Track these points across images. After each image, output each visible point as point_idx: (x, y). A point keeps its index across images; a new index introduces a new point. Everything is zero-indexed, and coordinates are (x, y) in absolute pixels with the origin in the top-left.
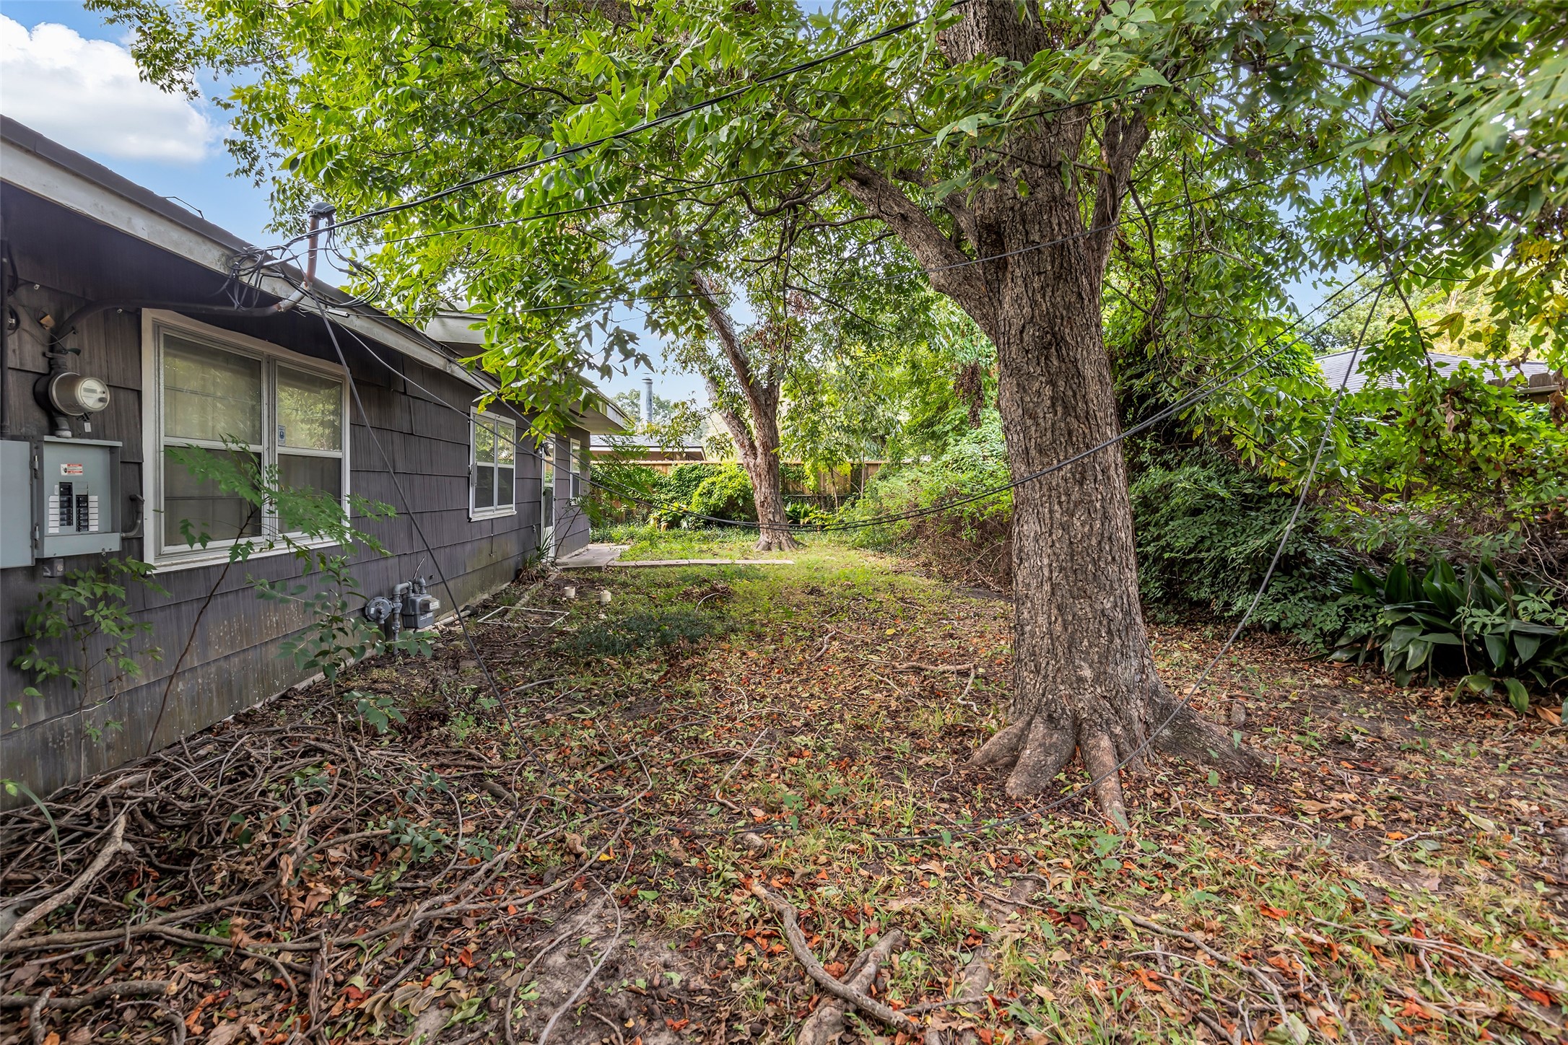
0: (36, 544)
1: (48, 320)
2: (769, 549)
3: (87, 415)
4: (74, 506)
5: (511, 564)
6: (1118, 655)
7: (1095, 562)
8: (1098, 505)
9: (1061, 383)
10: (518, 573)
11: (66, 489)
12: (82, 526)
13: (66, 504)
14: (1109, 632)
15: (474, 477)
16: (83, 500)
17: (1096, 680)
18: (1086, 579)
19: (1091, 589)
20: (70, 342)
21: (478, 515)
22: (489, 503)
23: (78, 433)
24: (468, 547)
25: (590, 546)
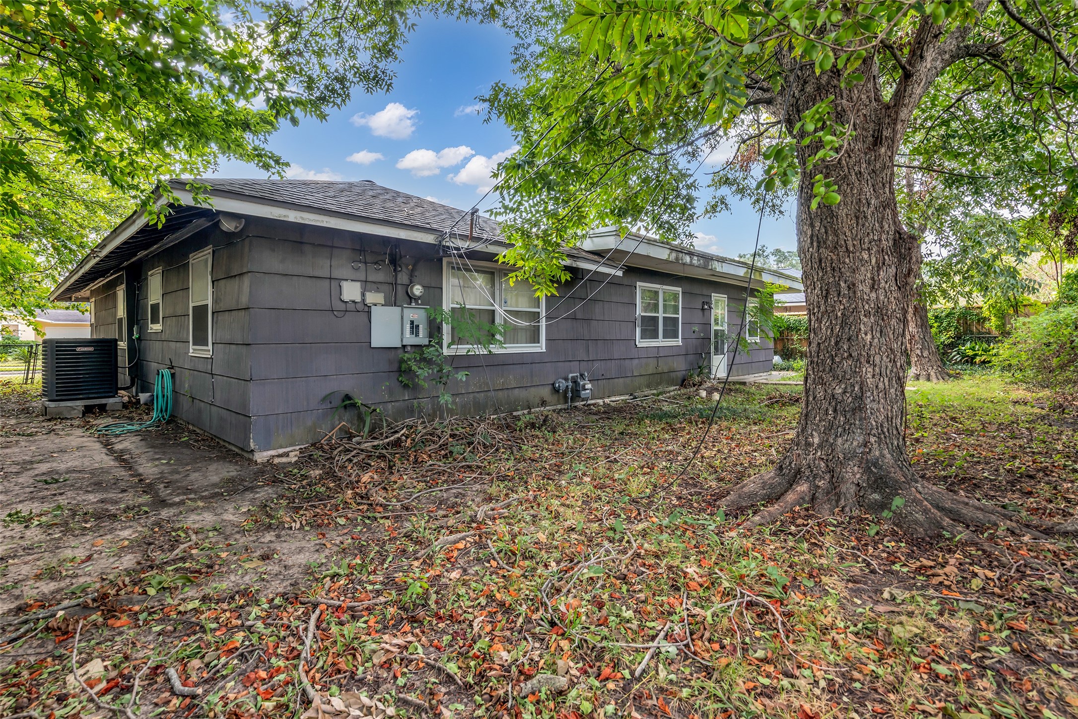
0: (402, 341)
1: (410, 267)
2: (918, 379)
3: (419, 298)
4: (414, 328)
5: (680, 375)
6: (840, 430)
7: (832, 358)
8: (839, 314)
9: (817, 224)
10: (684, 380)
11: (412, 322)
12: (417, 335)
13: (412, 328)
14: (835, 411)
15: (639, 322)
16: (418, 326)
17: (821, 446)
18: (824, 370)
19: (827, 377)
20: (416, 274)
21: (641, 343)
22: (655, 336)
23: (417, 303)
24: (636, 362)
25: (773, 373)
